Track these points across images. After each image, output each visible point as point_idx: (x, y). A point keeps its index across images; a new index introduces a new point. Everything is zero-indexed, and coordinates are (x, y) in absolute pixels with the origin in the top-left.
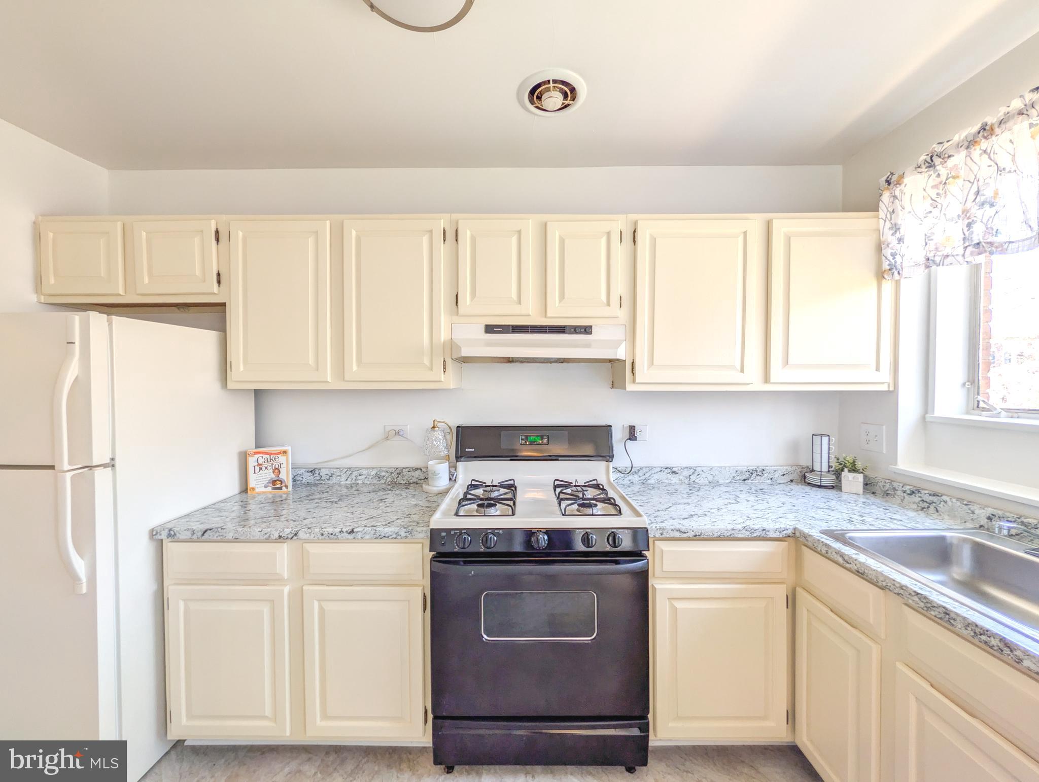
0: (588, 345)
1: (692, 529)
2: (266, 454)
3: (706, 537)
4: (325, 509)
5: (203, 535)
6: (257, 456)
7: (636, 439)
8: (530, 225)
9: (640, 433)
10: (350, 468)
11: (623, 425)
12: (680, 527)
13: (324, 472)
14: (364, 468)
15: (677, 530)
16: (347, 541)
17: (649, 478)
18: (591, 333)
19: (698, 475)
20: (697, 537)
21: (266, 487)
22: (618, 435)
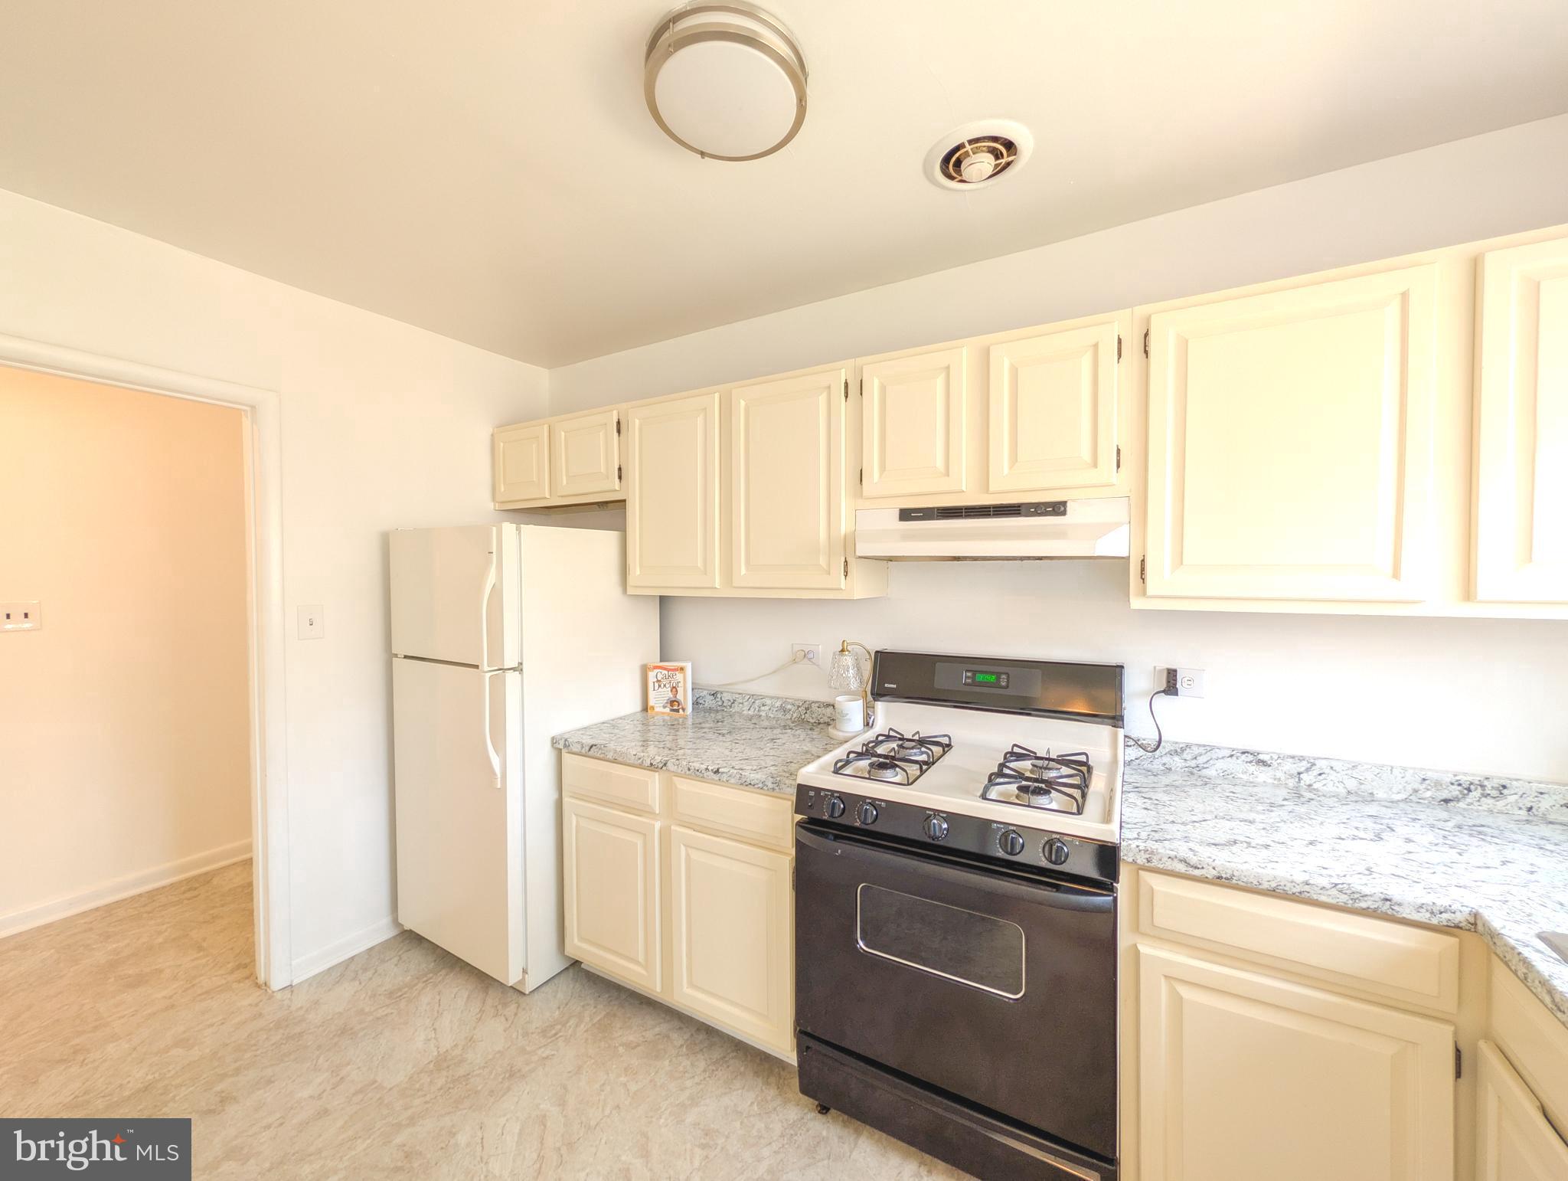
0: (1060, 534)
1: (1214, 864)
2: (665, 669)
3: (1242, 884)
4: (707, 741)
5: (590, 750)
6: (656, 671)
7: (1176, 694)
8: (963, 356)
9: (1189, 683)
10: (753, 695)
11: (1155, 667)
12: (1190, 856)
13: (726, 697)
14: (767, 697)
15: (1181, 861)
16: (712, 782)
17: (1205, 766)
18: (1064, 513)
19: (1320, 774)
20: (1222, 881)
21: (664, 707)
22: (1137, 684)
